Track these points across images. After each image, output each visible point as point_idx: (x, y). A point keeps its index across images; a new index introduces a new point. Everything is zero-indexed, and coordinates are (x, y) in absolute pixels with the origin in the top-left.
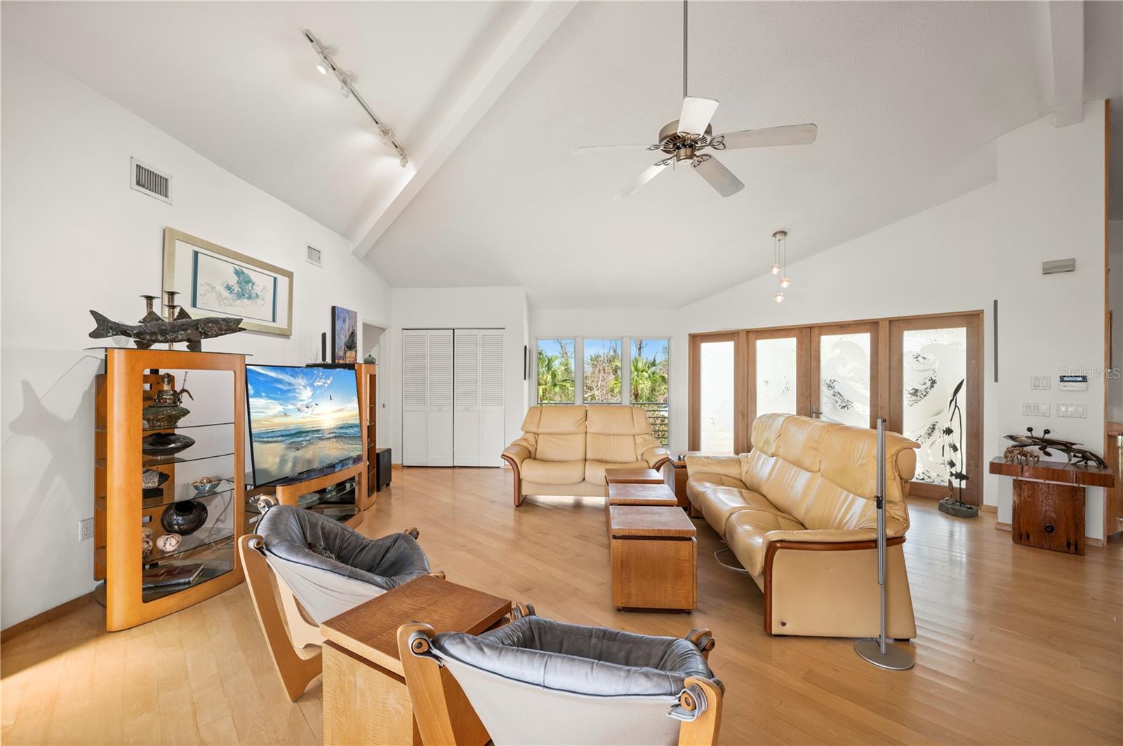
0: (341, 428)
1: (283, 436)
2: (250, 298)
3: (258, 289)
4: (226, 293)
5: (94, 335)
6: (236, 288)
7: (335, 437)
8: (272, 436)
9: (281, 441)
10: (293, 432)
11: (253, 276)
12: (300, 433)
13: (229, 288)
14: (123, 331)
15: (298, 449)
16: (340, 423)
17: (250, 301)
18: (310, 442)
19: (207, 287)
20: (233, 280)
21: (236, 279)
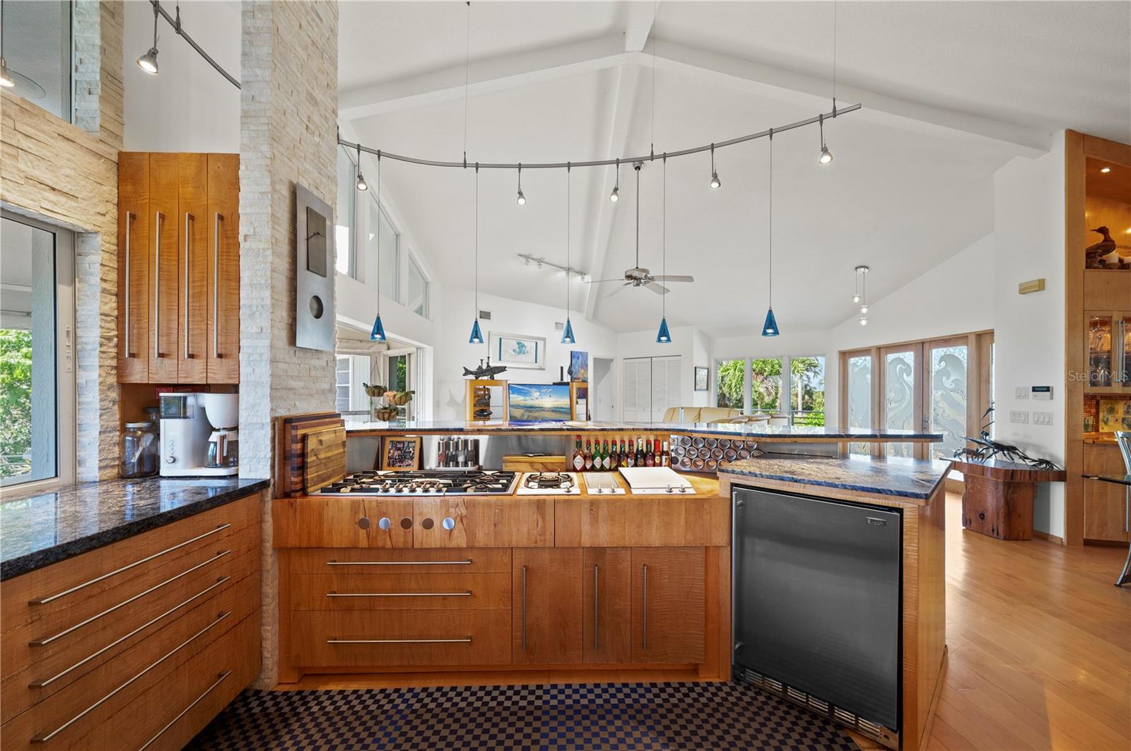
0: (557, 408)
3: (527, 349)
5: (464, 375)
6: (517, 350)
7: (552, 411)
9: (522, 409)
11: (525, 343)
13: (514, 351)
14: (471, 373)
15: (531, 413)
16: (555, 405)
19: (505, 352)
20: (516, 347)
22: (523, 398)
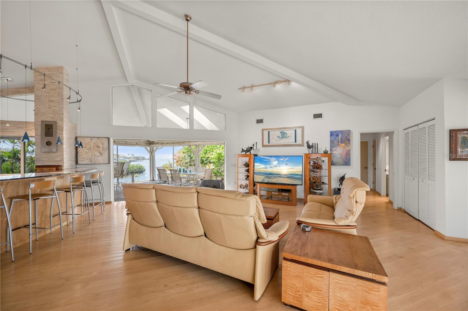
0: (291, 175)
1: (264, 174)
2: (286, 138)
3: (288, 135)
4: (278, 138)
6: (281, 136)
7: (287, 177)
8: (260, 174)
9: (263, 175)
10: (268, 173)
11: (286, 132)
12: (271, 174)
13: (278, 137)
14: (244, 151)
15: (269, 178)
16: (291, 173)
17: (286, 139)
18: (275, 177)
19: (272, 138)
21: (281, 134)
22: (264, 166)
